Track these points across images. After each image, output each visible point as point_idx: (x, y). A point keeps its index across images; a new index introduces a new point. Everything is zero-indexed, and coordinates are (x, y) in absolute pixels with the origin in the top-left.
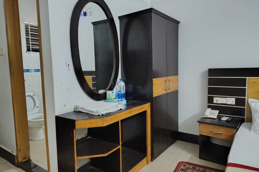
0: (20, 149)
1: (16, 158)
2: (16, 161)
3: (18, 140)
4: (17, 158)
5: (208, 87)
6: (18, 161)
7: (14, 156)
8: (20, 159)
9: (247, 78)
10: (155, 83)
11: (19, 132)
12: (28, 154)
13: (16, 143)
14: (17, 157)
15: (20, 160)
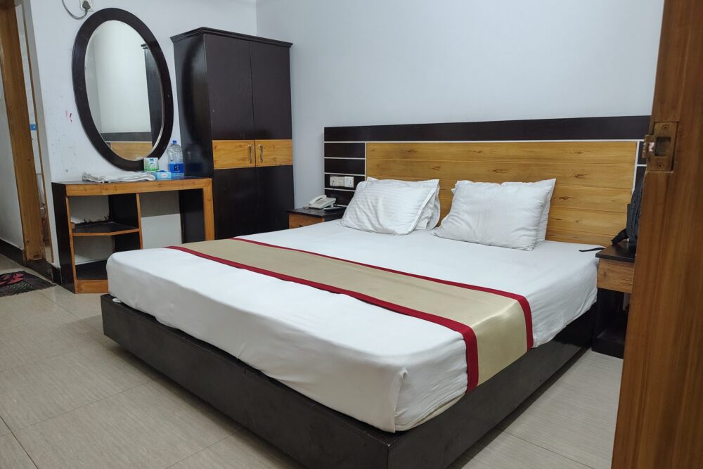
0: (28, 241)
1: (23, 255)
2: (24, 259)
4: (25, 255)
5: (325, 159)
6: (26, 259)
7: (21, 251)
9: (365, 142)
10: (218, 148)
12: (42, 251)
14: (25, 253)
15: (29, 257)
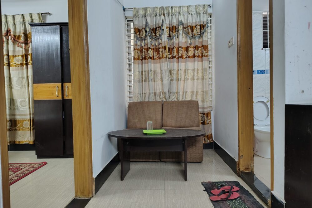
0: (242, 155)
3: (241, 144)
4: (239, 166)
6: (239, 169)
8: (241, 168)
11: (242, 134)
12: (251, 165)
13: (239, 147)
14: (239, 164)
